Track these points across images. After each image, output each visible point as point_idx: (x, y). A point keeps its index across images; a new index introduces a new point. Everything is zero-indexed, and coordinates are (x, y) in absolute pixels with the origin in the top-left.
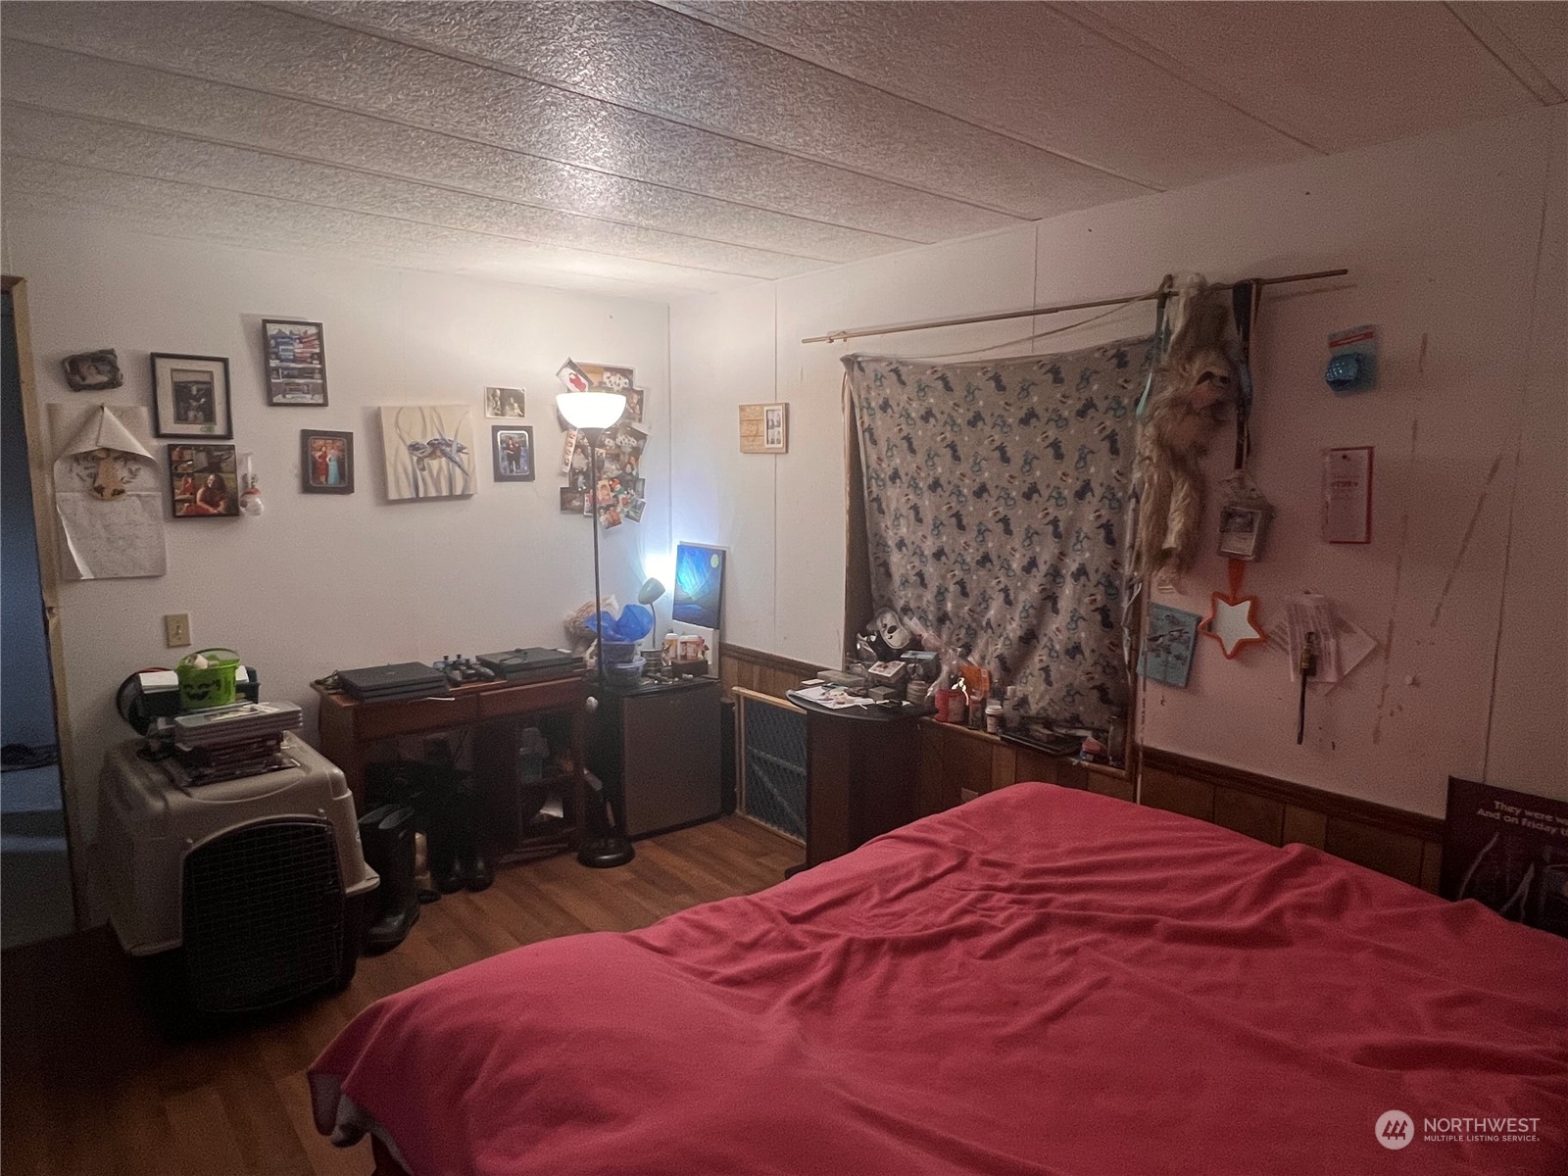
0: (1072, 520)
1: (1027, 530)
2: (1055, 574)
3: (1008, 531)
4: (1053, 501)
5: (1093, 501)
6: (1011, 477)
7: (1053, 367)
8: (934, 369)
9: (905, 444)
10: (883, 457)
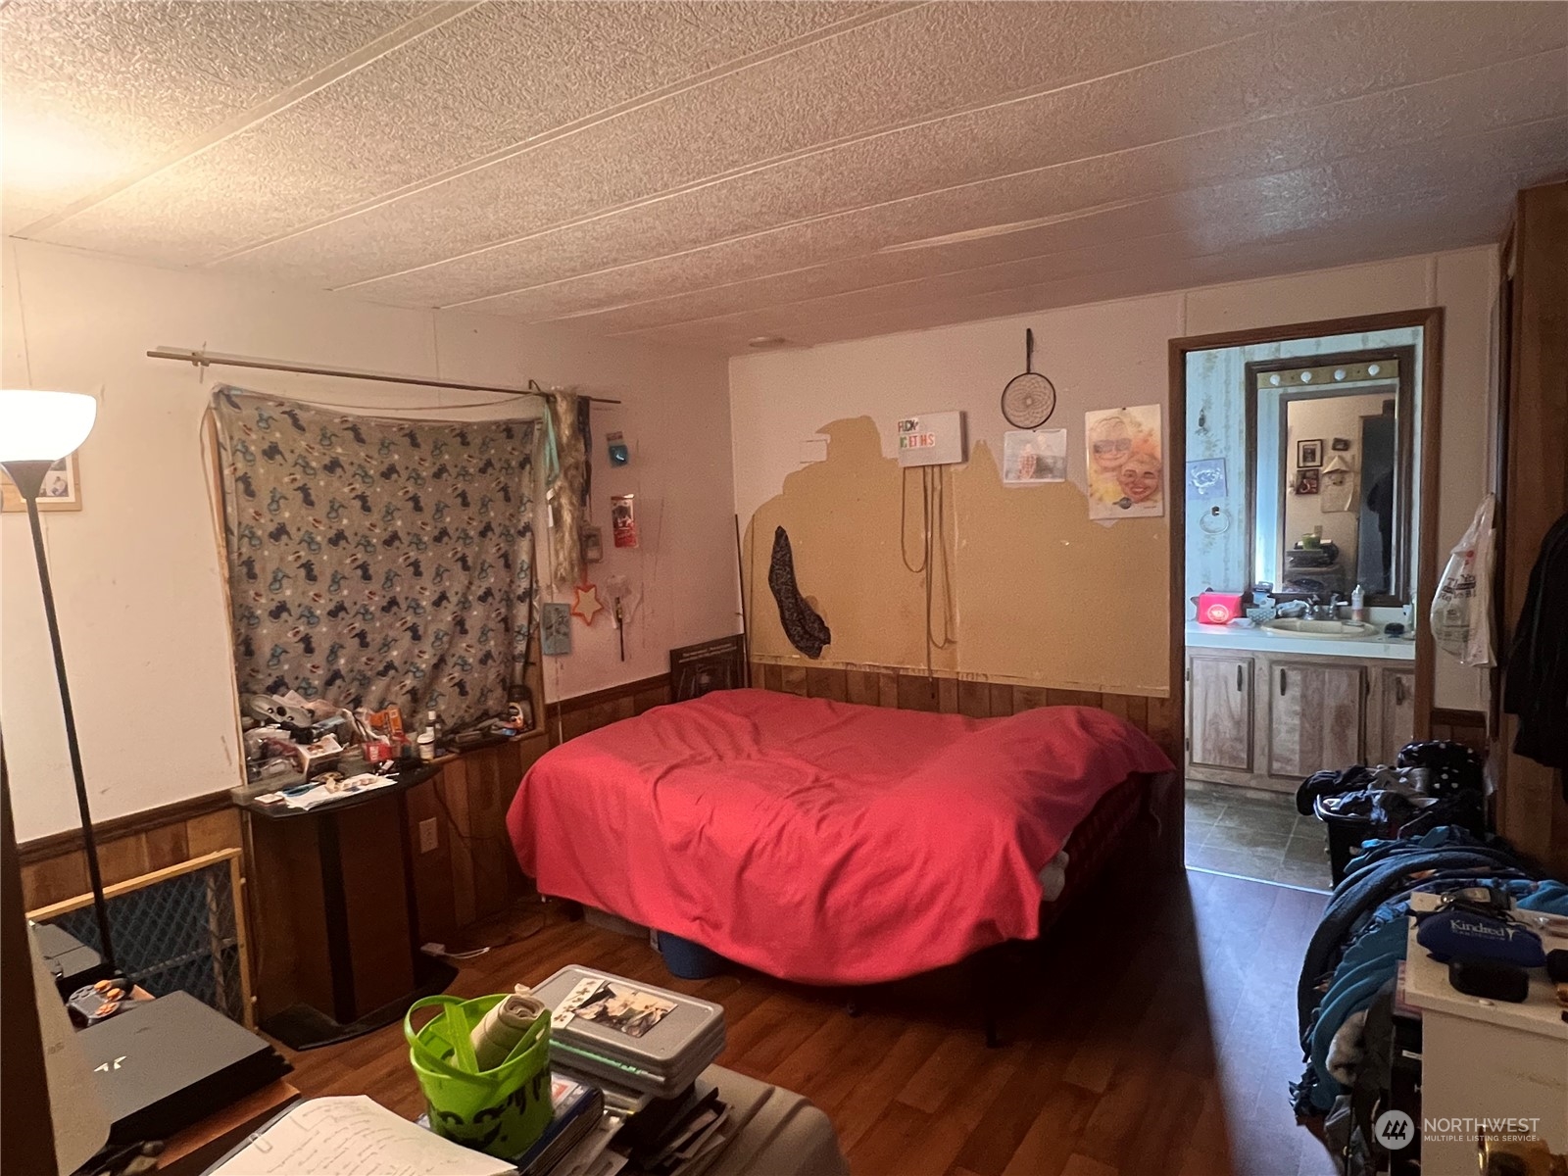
0: (478, 555)
1: (438, 569)
2: (465, 604)
3: (418, 573)
4: (461, 541)
5: (493, 538)
6: (423, 524)
7: (461, 433)
8: (344, 419)
9: (300, 495)
10: (265, 511)
